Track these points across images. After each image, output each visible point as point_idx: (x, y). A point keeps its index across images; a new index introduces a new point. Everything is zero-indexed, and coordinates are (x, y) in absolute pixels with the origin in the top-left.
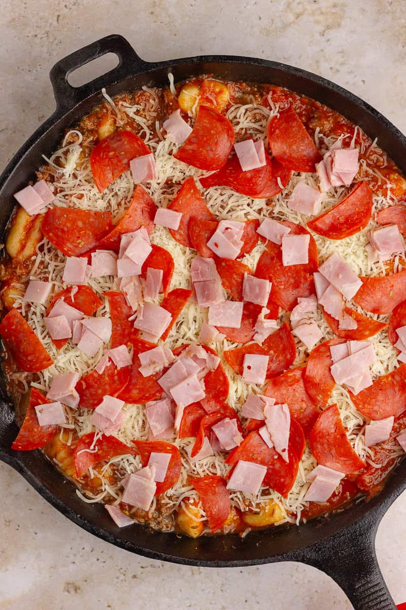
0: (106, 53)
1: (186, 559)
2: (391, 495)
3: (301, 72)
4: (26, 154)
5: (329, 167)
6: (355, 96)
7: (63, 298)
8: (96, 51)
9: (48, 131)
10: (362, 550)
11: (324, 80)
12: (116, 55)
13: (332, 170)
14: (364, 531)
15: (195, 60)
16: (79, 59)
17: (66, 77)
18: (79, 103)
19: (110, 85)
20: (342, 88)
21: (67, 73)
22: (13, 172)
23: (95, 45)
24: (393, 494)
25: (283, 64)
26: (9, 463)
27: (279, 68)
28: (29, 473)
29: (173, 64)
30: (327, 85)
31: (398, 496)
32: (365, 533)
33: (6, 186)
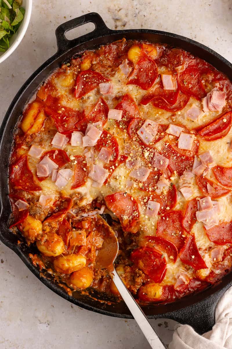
0: (88, 22)
1: (108, 312)
2: (226, 286)
3: (196, 43)
4: (38, 75)
5: (209, 100)
6: (226, 60)
7: (48, 155)
8: (83, 21)
9: (51, 63)
10: (207, 316)
11: (209, 49)
12: (94, 24)
13: (210, 101)
14: (209, 305)
15: (138, 31)
16: (73, 24)
17: (64, 34)
18: (71, 49)
19: (89, 41)
20: (219, 55)
21: (66, 31)
22: (29, 85)
23: (82, 17)
24: (227, 285)
25: (187, 38)
26: (13, 249)
27: (185, 40)
28: (23, 256)
29: (125, 32)
30: (211, 52)
31: (230, 287)
32: (210, 306)
33: (25, 92)
